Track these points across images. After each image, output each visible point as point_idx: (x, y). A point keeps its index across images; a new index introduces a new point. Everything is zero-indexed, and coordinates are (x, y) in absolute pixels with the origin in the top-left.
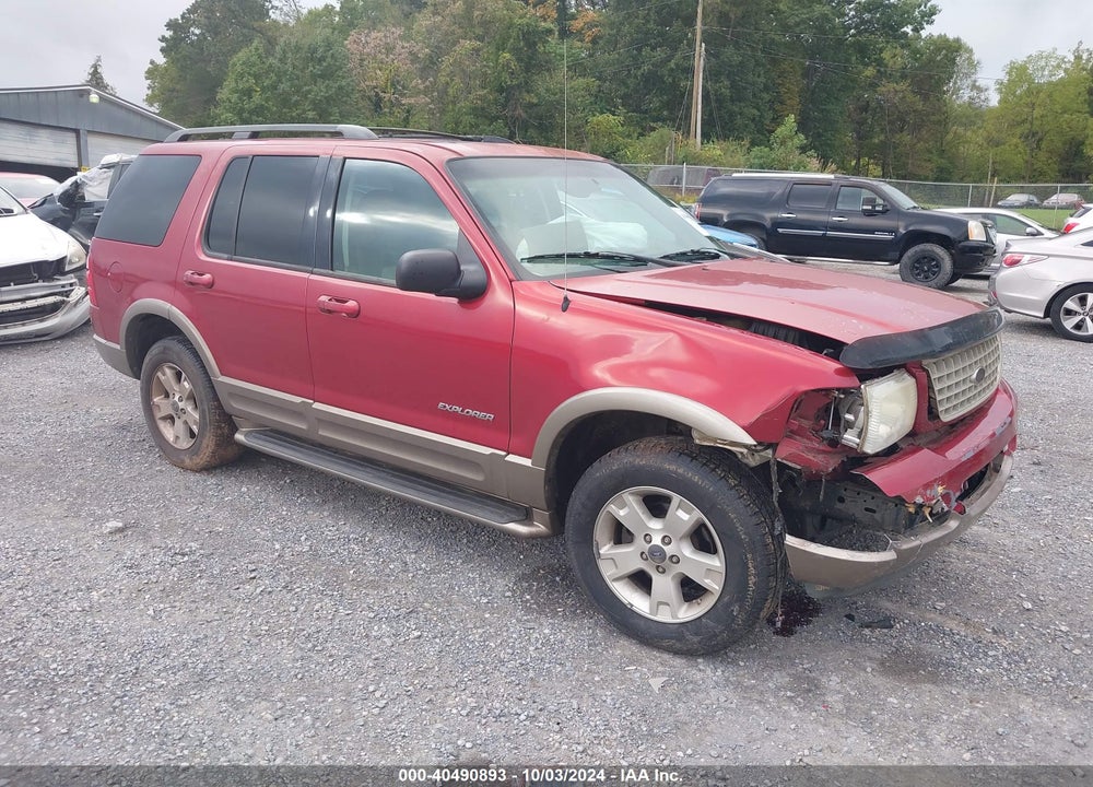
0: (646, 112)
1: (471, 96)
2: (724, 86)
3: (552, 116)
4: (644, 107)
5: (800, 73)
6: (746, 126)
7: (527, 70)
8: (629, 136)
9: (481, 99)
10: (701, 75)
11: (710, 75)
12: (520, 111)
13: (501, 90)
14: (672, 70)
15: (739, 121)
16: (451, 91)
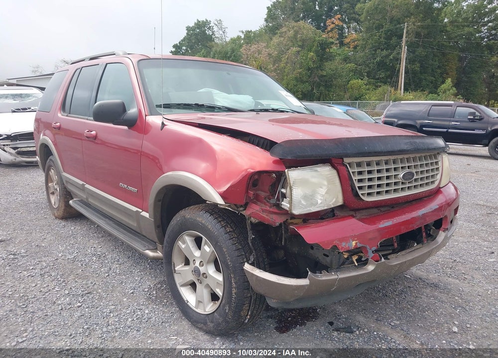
0: (378, 79)
1: (295, 72)
2: (417, 67)
3: (332, 81)
4: (377, 77)
5: (457, 60)
6: (428, 85)
7: (321, 60)
8: (368, 89)
9: (300, 73)
10: (405, 61)
11: (410, 61)
12: (317, 79)
13: (309, 69)
14: (391, 59)
15: (424, 83)
16: (286, 70)
